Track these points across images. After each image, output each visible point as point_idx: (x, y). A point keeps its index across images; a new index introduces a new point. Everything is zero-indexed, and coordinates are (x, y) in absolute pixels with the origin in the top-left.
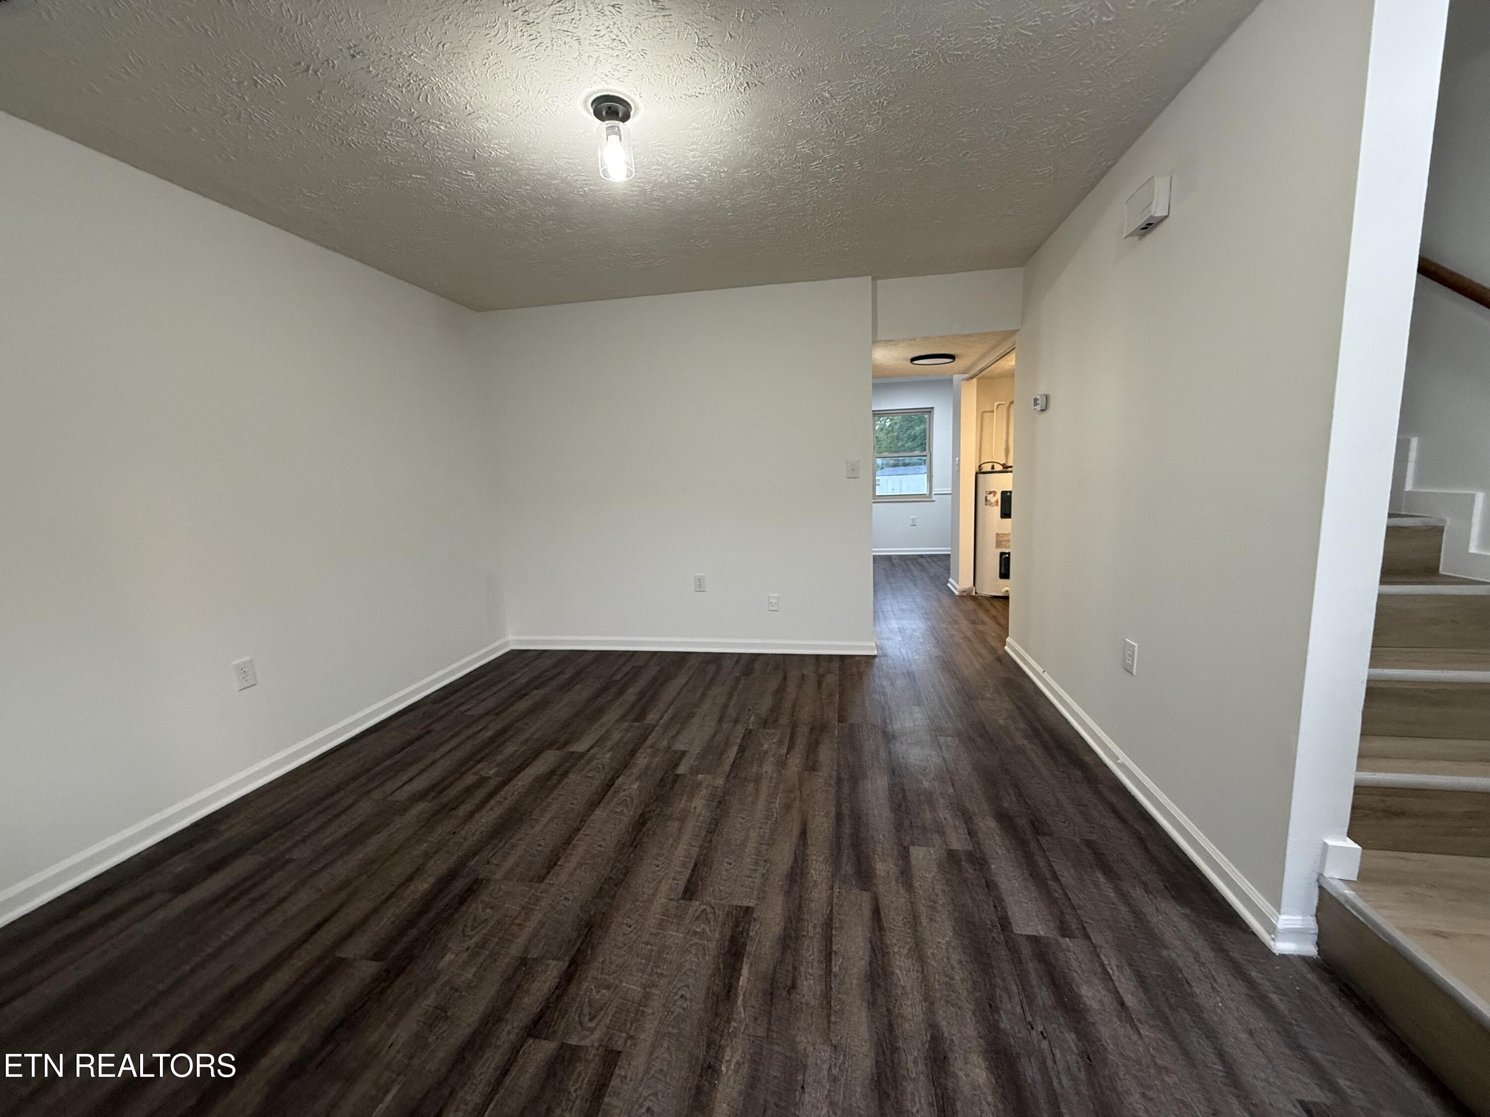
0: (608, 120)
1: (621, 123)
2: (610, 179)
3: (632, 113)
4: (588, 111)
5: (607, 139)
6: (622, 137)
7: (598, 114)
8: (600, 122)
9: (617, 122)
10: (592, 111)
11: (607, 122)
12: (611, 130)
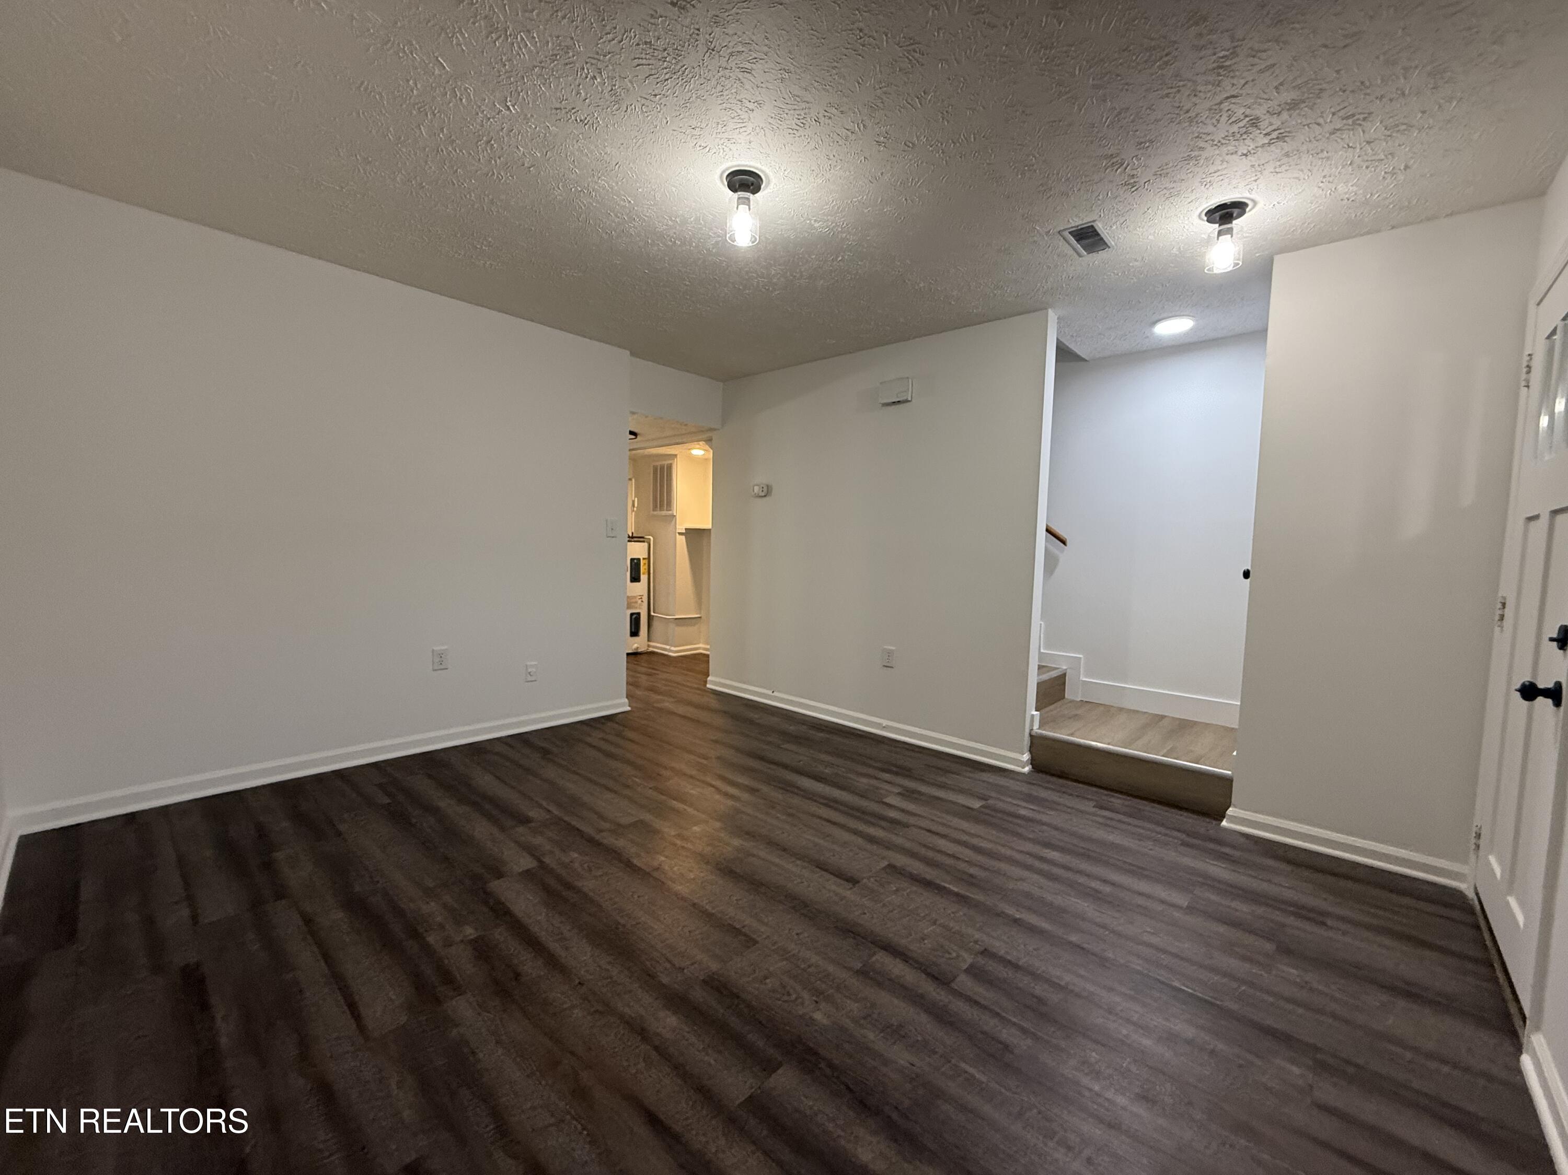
0: (741, 191)
1: (751, 195)
2: (735, 244)
3: (762, 187)
4: (722, 181)
5: (737, 208)
6: (751, 207)
7: (732, 187)
8: (732, 193)
9: (749, 194)
10: (726, 183)
11: (739, 193)
12: (741, 201)
